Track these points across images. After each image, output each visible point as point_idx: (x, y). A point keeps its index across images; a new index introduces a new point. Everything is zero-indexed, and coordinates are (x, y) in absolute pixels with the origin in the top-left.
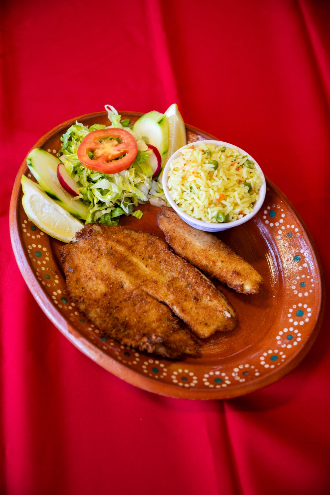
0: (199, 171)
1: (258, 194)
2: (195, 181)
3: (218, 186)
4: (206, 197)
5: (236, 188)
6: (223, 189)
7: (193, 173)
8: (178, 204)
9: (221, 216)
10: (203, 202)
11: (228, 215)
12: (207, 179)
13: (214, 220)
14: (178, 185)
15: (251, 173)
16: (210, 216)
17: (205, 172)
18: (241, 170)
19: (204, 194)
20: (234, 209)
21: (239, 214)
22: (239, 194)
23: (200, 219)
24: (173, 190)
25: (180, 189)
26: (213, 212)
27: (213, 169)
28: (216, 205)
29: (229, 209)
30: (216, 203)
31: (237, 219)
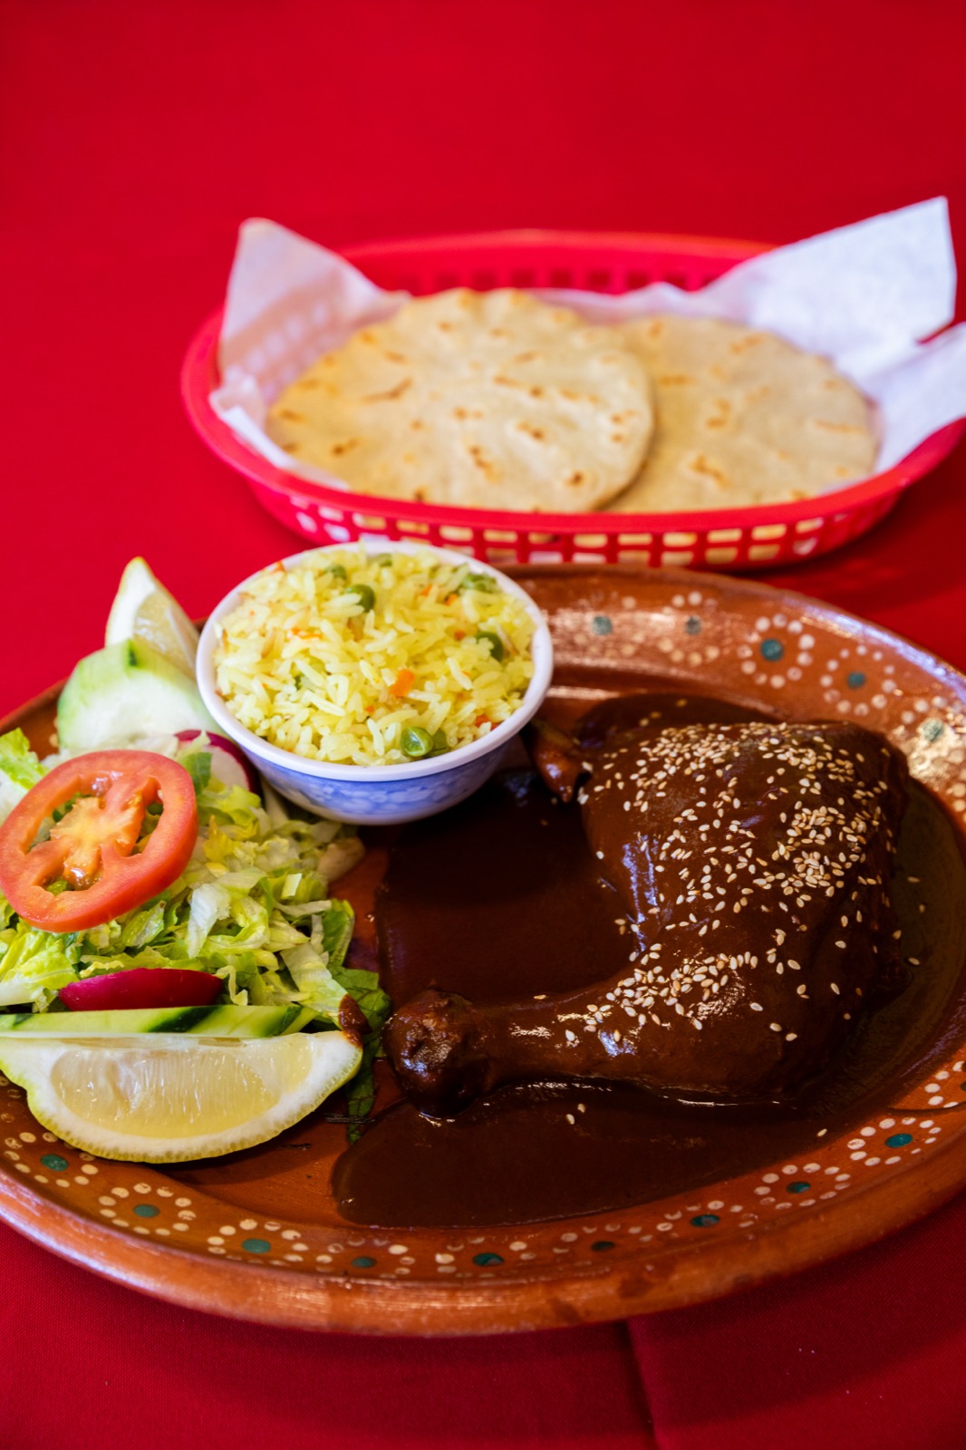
0: (313, 622)
1: (528, 659)
2: (306, 652)
3: (386, 650)
4: (352, 689)
5: (448, 651)
6: (404, 657)
7: (296, 631)
8: (265, 738)
9: (415, 737)
10: (346, 703)
11: (441, 733)
12: (345, 639)
13: (397, 754)
14: (252, 677)
15: (489, 606)
16: (378, 745)
17: (334, 621)
18: (456, 603)
19: (344, 683)
20: (456, 709)
21: (478, 724)
22: (462, 664)
23: (349, 762)
24: (238, 698)
25: (263, 689)
26: (387, 728)
27: (361, 609)
28: (390, 709)
29: (439, 710)
30: (390, 703)
31: (475, 738)
